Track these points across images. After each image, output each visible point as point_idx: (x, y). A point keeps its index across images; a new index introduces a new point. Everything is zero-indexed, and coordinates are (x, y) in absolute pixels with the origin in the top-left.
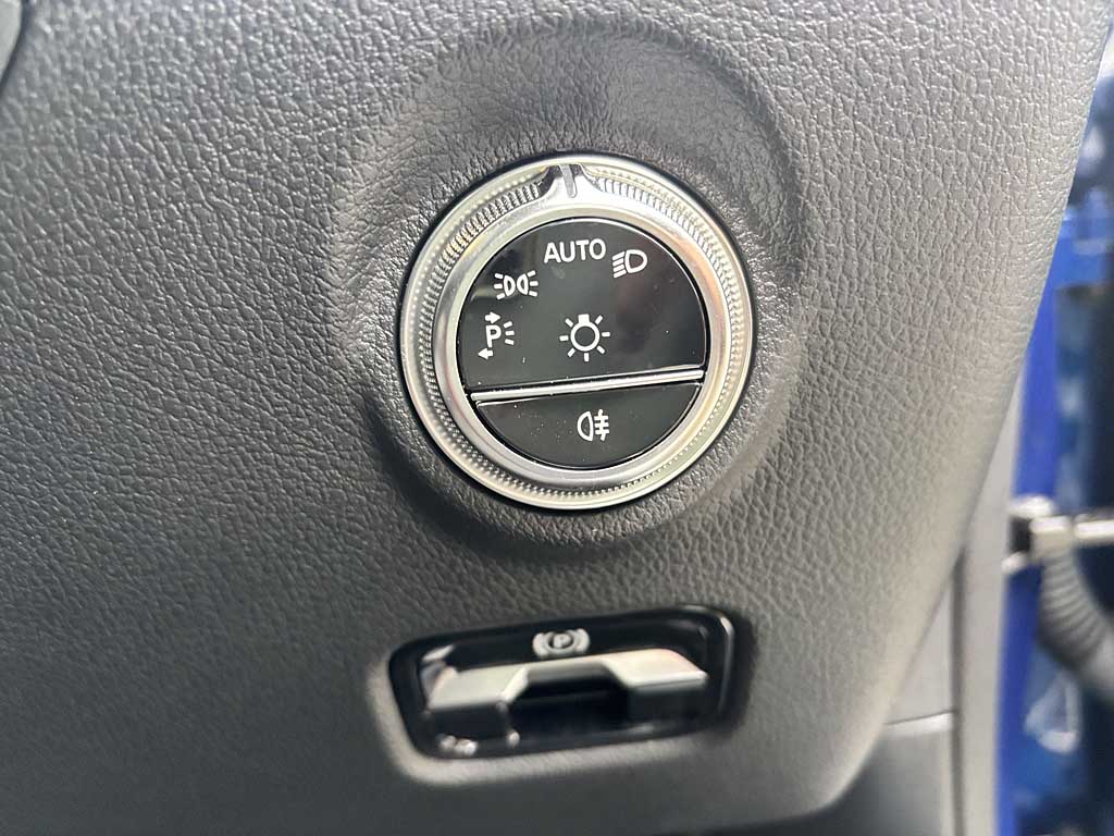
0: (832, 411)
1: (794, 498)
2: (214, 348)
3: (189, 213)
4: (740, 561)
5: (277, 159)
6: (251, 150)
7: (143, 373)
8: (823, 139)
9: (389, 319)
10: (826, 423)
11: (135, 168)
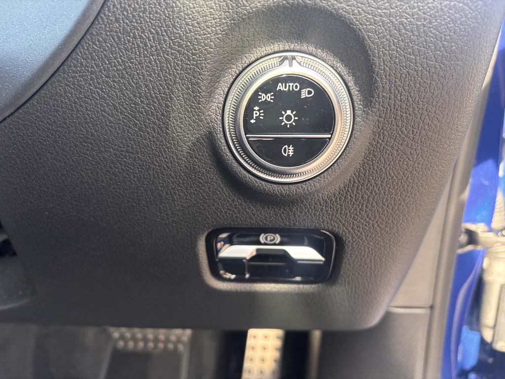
0: (380, 158)
1: (363, 191)
2: (159, 109)
3: (157, 60)
4: (341, 213)
5: (189, 44)
6: (180, 40)
7: (133, 115)
8: (384, 54)
9: (221, 105)
10: (378, 163)
11: (141, 43)
